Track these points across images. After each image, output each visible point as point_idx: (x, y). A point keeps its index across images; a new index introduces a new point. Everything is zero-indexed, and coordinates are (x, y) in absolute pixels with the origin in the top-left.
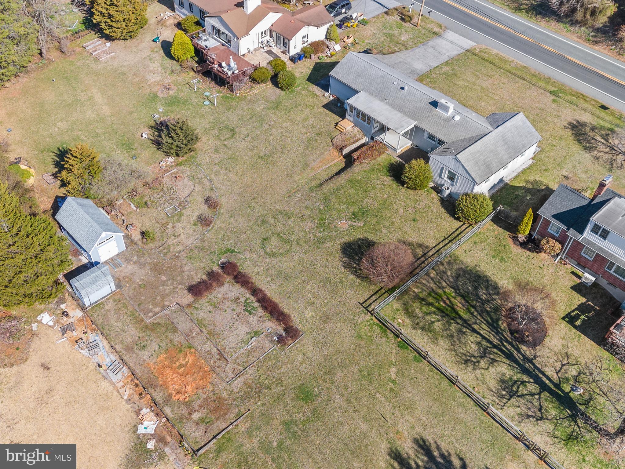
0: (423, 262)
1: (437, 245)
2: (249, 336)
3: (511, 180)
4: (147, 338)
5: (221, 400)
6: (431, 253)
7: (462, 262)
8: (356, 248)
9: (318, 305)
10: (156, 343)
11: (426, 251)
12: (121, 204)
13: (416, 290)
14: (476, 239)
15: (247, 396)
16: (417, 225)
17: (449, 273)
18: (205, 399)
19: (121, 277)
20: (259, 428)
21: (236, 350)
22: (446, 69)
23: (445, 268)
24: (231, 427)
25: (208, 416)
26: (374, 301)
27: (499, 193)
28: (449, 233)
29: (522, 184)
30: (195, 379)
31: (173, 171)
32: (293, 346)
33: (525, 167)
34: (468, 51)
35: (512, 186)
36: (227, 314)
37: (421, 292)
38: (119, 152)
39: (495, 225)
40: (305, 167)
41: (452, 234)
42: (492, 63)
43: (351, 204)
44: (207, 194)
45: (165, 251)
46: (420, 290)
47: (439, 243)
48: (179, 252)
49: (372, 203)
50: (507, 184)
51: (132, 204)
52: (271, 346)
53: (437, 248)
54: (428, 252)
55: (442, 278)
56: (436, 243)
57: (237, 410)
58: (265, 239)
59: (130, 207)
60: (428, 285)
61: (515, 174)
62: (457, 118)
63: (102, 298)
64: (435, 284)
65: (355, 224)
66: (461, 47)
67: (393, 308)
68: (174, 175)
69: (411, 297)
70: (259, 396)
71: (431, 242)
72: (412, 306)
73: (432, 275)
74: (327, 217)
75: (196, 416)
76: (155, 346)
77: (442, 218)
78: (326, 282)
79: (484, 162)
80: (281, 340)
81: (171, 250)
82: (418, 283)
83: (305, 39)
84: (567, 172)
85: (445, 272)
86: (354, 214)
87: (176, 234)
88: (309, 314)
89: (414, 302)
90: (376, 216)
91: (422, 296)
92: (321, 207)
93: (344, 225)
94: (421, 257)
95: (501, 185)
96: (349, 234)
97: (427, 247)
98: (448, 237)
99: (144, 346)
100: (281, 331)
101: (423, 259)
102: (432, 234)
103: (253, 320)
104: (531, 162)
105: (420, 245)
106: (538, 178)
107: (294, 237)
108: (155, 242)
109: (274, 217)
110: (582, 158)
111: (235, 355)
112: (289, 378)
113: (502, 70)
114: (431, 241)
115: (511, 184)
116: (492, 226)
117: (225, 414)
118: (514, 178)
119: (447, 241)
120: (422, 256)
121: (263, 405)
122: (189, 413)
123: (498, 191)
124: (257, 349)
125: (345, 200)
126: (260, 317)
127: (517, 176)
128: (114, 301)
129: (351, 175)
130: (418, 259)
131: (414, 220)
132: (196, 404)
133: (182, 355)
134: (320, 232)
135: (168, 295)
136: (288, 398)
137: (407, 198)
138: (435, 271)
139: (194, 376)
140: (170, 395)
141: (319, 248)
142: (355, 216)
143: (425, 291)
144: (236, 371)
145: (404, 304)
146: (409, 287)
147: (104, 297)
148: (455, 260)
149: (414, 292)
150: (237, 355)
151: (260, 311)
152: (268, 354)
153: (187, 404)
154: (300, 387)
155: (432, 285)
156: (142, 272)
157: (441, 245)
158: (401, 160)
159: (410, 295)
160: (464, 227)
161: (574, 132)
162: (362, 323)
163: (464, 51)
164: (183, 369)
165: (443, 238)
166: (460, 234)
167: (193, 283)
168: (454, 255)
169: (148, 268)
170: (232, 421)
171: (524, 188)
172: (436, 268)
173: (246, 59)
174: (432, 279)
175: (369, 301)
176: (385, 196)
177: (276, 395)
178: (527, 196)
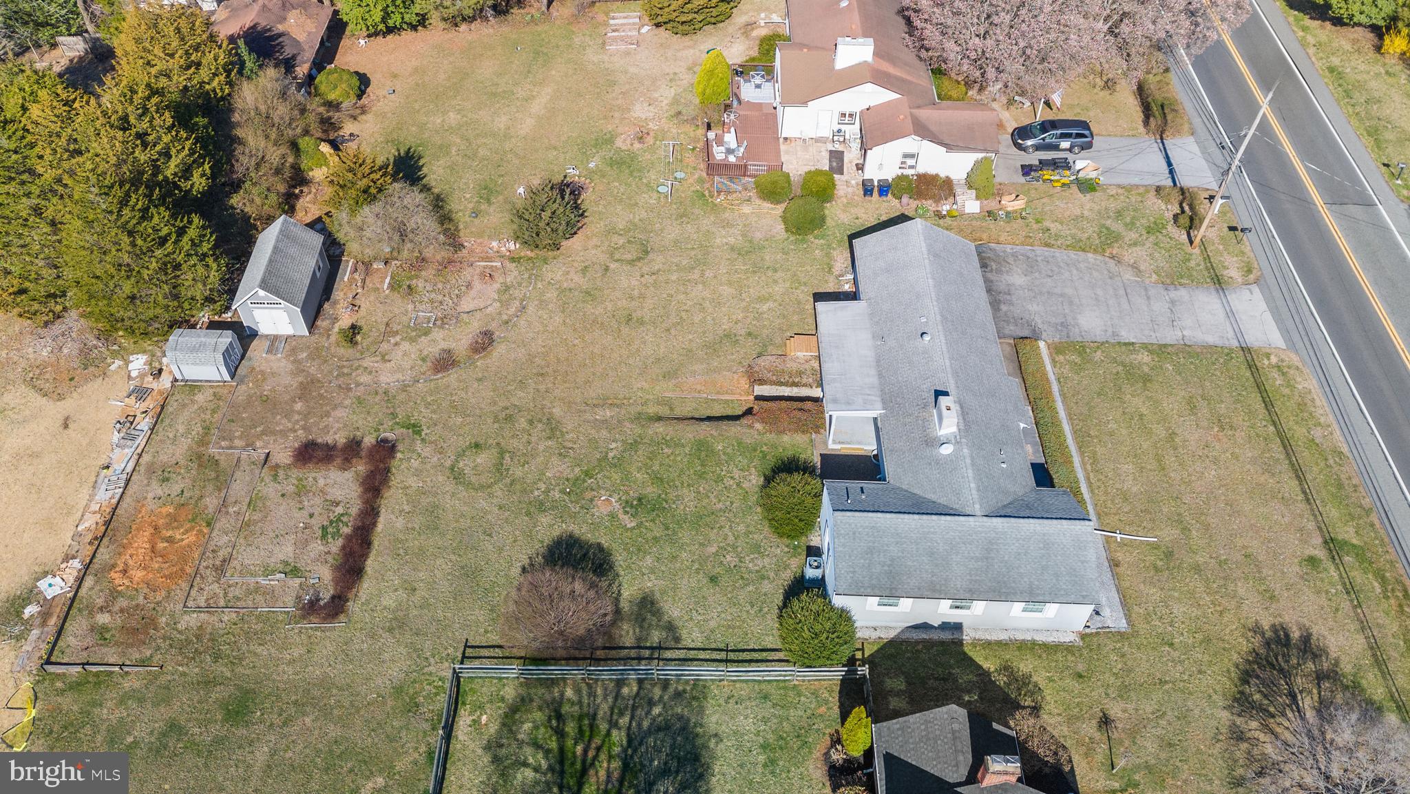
0: (639, 659)
1: (699, 649)
2: (282, 566)
3: (975, 643)
4: (182, 471)
5: (153, 623)
6: (668, 654)
7: (701, 711)
8: (576, 555)
9: (416, 598)
10: (182, 486)
11: (667, 645)
12: (377, 269)
13: (569, 693)
14: (775, 694)
15: (182, 647)
16: (708, 591)
17: (656, 710)
18: (137, 605)
19: (258, 369)
20: (141, 701)
21: (245, 571)
22: (1145, 357)
23: (661, 697)
24: (117, 669)
25: (113, 632)
26: (488, 658)
27: (920, 647)
28: (740, 646)
29: (989, 665)
30: (160, 570)
31: (494, 264)
32: (311, 628)
33: (1040, 638)
34: (1246, 350)
35: (965, 654)
36: (297, 514)
37: (573, 704)
38: (468, 196)
39: (836, 695)
40: (667, 376)
41: (744, 651)
42: (1268, 404)
43: (657, 479)
44: (493, 326)
45: (345, 370)
46: (575, 699)
47: (704, 649)
48: (358, 385)
49: (687, 501)
50: (960, 643)
51: (389, 278)
52: (291, 604)
53: (692, 654)
54: (667, 649)
55: (634, 708)
56: (699, 645)
57: (148, 653)
58: (477, 446)
59: (383, 282)
60: (599, 701)
61: (1003, 636)
62: (947, 450)
63: (207, 381)
64: (612, 709)
65: (621, 516)
66: (1239, 333)
67: (499, 690)
68: (488, 271)
69: (548, 697)
70: (194, 658)
71: (692, 636)
72: (529, 711)
73: (625, 691)
74: (599, 476)
75: (103, 619)
76: (176, 489)
77: (760, 611)
78: (470, 574)
79: (892, 560)
80: (310, 608)
81: (354, 374)
82: (588, 684)
83: (910, 162)
84: (1124, 711)
85: (651, 703)
86: (640, 500)
87: (386, 357)
88: (389, 601)
89: (540, 708)
90: (667, 529)
91: (566, 709)
92: (611, 455)
93: (606, 504)
94: (647, 648)
95: (946, 636)
96: (595, 526)
97: (677, 639)
98: (732, 651)
99: (168, 480)
100: (326, 596)
101: (647, 653)
102: (713, 624)
103: (317, 547)
104: (1068, 638)
105: (671, 628)
106: (1039, 678)
107: (518, 472)
108: (350, 351)
109: (531, 422)
110: (1202, 710)
111: (236, 579)
112: (254, 667)
113: (1272, 428)
114: (696, 634)
115: (966, 649)
116: (831, 691)
117: (132, 645)
118: (989, 644)
119: (723, 655)
120: (652, 648)
121: (184, 674)
122: (101, 609)
123: (924, 641)
124: (270, 593)
125: (656, 468)
126: (329, 553)
127: (999, 643)
128: (215, 394)
129: (715, 434)
130: (639, 647)
131: (713, 579)
132: (122, 603)
133: (188, 526)
134: (563, 492)
135: (273, 433)
136: (218, 693)
137: (748, 533)
138: (640, 688)
139: (163, 565)
140: (114, 566)
141: (528, 514)
142: (637, 505)
143: (581, 707)
144: (211, 601)
145: (523, 700)
146: (564, 680)
147: (210, 381)
148: (694, 698)
149: (562, 695)
150: (239, 580)
151: (336, 545)
152: (273, 612)
153: (114, 594)
154: (247, 692)
155: (604, 708)
156: (287, 380)
157: (702, 655)
158: (819, 464)
159: (551, 692)
160: (781, 655)
161: (1262, 651)
162: (431, 674)
163: (1235, 344)
164: (165, 544)
165: (722, 646)
166: (757, 661)
167: (320, 440)
168: (705, 687)
169: (300, 379)
170: (128, 663)
171: (985, 674)
172: (647, 685)
173: (783, 147)
174: (617, 696)
175: (482, 650)
176: (720, 505)
177: (212, 676)
178: (969, 692)
